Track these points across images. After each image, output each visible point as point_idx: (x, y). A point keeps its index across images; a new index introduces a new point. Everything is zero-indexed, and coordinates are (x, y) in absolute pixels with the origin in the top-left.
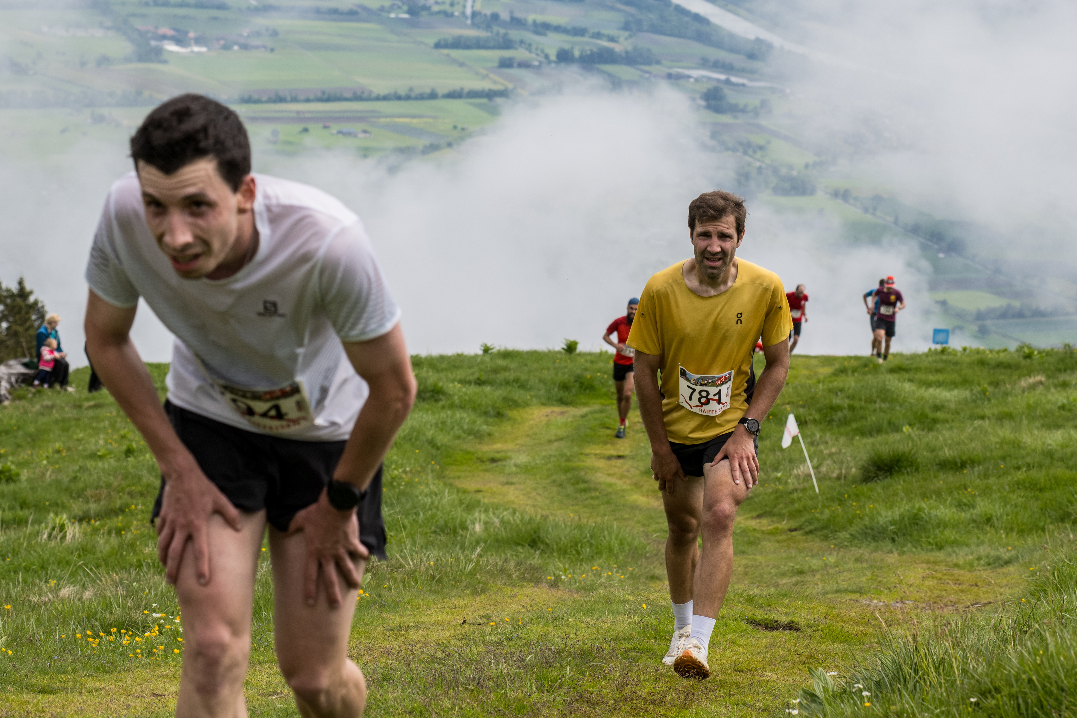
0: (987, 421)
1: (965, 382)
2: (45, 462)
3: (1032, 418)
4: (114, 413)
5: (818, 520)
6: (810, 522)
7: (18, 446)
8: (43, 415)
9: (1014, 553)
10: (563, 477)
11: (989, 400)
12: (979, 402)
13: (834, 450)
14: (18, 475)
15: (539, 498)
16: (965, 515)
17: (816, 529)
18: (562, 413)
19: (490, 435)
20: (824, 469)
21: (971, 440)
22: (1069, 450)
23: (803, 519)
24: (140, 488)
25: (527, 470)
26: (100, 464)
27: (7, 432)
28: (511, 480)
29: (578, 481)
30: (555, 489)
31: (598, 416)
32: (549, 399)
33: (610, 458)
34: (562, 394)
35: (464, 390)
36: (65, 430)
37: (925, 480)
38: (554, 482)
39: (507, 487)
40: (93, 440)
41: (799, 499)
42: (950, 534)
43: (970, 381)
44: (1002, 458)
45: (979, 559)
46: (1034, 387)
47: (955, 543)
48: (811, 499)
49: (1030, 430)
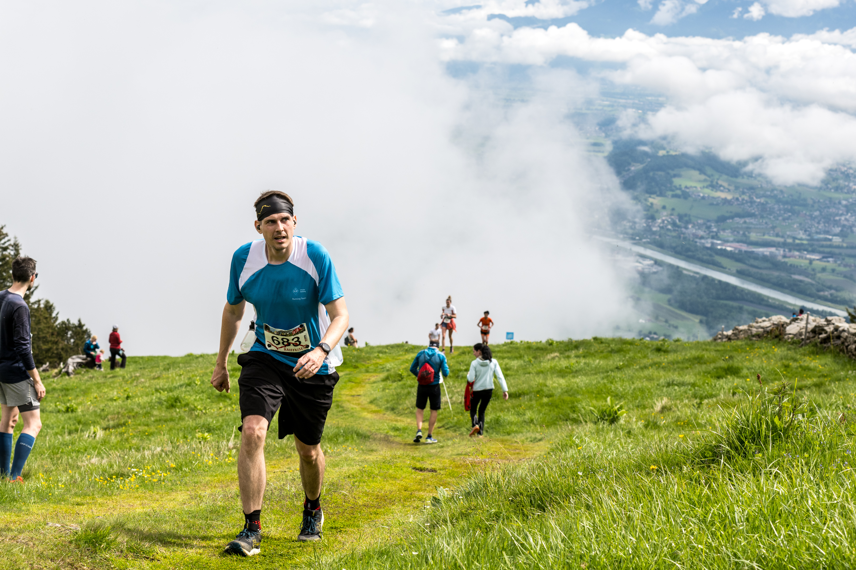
0: (531, 375)
1: (521, 357)
2: (89, 403)
3: (552, 373)
4: (121, 380)
5: (451, 423)
6: (447, 424)
7: (77, 396)
8: (87, 381)
9: (543, 436)
11: (533, 365)
12: (528, 366)
13: (459, 390)
14: (76, 409)
16: (521, 419)
17: (451, 427)
20: (454, 399)
21: (523, 384)
22: (569, 388)
23: (444, 423)
24: (133, 414)
26: (115, 403)
27: (72, 389)
31: (348, 376)
33: (353, 396)
36: (98, 388)
40: (111, 392)
42: (514, 428)
43: (524, 356)
44: (538, 392)
45: (527, 439)
46: (553, 358)
47: (516, 432)
48: (448, 413)
49: (552, 379)
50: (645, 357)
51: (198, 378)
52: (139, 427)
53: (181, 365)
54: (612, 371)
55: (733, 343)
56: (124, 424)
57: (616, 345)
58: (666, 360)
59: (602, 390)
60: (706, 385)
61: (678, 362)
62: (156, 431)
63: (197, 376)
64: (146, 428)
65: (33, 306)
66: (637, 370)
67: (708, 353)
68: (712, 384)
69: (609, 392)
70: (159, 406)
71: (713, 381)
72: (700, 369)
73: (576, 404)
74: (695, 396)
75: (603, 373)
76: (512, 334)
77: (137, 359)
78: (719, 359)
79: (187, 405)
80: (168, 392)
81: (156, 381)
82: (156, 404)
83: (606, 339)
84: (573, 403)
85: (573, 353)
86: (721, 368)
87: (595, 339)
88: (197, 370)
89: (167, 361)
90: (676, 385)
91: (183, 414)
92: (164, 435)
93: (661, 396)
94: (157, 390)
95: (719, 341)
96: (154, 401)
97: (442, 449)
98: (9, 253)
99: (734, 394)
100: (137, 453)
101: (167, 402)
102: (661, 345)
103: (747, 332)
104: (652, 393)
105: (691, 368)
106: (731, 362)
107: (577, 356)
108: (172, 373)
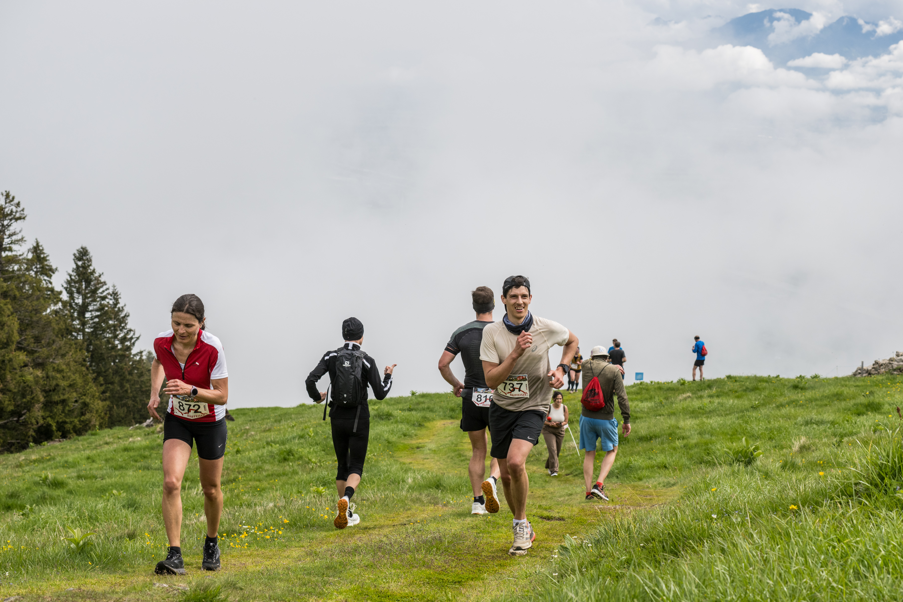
0: (662, 417)
1: (651, 398)
3: (685, 414)
9: (676, 480)
10: (453, 455)
11: (664, 406)
12: (659, 407)
15: (441, 465)
16: (652, 464)
18: (452, 423)
19: (416, 435)
21: (655, 426)
22: (703, 429)
23: (572, 469)
25: (434, 452)
28: (428, 457)
29: (460, 455)
30: (449, 460)
32: (445, 416)
34: (451, 413)
35: (402, 414)
37: (632, 447)
38: (448, 457)
39: (425, 460)
41: (570, 459)
42: (646, 473)
43: (654, 398)
44: (670, 435)
45: (659, 484)
46: (685, 399)
47: (648, 477)
48: (576, 459)
49: (684, 421)
50: (781, 395)
51: (311, 429)
52: (250, 483)
53: (293, 416)
54: (747, 410)
55: (874, 378)
56: (234, 480)
57: (750, 383)
58: (803, 397)
59: (737, 431)
60: (846, 422)
61: (816, 400)
62: (269, 486)
63: (310, 428)
64: (258, 483)
65: (135, 358)
66: (773, 408)
67: (847, 389)
68: (852, 421)
69: (744, 432)
70: (272, 461)
71: (854, 418)
72: (839, 406)
73: (710, 445)
74: (835, 435)
75: (737, 412)
76: (642, 374)
77: (247, 411)
78: (859, 395)
79: (300, 458)
80: (280, 445)
81: (268, 434)
82: (268, 458)
83: (740, 377)
84: (708, 445)
85: (706, 392)
86: (861, 404)
87: (729, 377)
88: (310, 421)
89: (279, 413)
90: (814, 423)
91: (296, 468)
92: (277, 490)
93: (798, 435)
94: (268, 443)
95: (859, 376)
96: (265, 454)
97: (571, 497)
98: (108, 303)
99: (875, 431)
100: (248, 510)
101: (279, 456)
102: (798, 382)
103: (888, 366)
104: (789, 432)
105: (830, 405)
106: (872, 398)
107: (711, 396)
108: (284, 424)
